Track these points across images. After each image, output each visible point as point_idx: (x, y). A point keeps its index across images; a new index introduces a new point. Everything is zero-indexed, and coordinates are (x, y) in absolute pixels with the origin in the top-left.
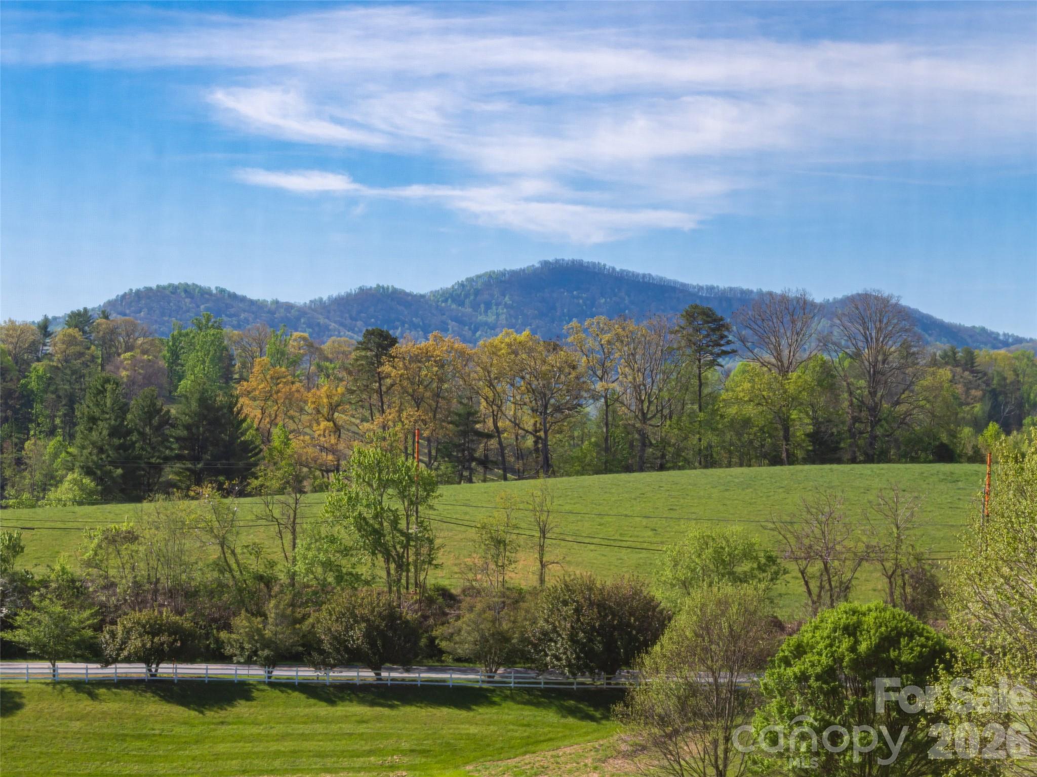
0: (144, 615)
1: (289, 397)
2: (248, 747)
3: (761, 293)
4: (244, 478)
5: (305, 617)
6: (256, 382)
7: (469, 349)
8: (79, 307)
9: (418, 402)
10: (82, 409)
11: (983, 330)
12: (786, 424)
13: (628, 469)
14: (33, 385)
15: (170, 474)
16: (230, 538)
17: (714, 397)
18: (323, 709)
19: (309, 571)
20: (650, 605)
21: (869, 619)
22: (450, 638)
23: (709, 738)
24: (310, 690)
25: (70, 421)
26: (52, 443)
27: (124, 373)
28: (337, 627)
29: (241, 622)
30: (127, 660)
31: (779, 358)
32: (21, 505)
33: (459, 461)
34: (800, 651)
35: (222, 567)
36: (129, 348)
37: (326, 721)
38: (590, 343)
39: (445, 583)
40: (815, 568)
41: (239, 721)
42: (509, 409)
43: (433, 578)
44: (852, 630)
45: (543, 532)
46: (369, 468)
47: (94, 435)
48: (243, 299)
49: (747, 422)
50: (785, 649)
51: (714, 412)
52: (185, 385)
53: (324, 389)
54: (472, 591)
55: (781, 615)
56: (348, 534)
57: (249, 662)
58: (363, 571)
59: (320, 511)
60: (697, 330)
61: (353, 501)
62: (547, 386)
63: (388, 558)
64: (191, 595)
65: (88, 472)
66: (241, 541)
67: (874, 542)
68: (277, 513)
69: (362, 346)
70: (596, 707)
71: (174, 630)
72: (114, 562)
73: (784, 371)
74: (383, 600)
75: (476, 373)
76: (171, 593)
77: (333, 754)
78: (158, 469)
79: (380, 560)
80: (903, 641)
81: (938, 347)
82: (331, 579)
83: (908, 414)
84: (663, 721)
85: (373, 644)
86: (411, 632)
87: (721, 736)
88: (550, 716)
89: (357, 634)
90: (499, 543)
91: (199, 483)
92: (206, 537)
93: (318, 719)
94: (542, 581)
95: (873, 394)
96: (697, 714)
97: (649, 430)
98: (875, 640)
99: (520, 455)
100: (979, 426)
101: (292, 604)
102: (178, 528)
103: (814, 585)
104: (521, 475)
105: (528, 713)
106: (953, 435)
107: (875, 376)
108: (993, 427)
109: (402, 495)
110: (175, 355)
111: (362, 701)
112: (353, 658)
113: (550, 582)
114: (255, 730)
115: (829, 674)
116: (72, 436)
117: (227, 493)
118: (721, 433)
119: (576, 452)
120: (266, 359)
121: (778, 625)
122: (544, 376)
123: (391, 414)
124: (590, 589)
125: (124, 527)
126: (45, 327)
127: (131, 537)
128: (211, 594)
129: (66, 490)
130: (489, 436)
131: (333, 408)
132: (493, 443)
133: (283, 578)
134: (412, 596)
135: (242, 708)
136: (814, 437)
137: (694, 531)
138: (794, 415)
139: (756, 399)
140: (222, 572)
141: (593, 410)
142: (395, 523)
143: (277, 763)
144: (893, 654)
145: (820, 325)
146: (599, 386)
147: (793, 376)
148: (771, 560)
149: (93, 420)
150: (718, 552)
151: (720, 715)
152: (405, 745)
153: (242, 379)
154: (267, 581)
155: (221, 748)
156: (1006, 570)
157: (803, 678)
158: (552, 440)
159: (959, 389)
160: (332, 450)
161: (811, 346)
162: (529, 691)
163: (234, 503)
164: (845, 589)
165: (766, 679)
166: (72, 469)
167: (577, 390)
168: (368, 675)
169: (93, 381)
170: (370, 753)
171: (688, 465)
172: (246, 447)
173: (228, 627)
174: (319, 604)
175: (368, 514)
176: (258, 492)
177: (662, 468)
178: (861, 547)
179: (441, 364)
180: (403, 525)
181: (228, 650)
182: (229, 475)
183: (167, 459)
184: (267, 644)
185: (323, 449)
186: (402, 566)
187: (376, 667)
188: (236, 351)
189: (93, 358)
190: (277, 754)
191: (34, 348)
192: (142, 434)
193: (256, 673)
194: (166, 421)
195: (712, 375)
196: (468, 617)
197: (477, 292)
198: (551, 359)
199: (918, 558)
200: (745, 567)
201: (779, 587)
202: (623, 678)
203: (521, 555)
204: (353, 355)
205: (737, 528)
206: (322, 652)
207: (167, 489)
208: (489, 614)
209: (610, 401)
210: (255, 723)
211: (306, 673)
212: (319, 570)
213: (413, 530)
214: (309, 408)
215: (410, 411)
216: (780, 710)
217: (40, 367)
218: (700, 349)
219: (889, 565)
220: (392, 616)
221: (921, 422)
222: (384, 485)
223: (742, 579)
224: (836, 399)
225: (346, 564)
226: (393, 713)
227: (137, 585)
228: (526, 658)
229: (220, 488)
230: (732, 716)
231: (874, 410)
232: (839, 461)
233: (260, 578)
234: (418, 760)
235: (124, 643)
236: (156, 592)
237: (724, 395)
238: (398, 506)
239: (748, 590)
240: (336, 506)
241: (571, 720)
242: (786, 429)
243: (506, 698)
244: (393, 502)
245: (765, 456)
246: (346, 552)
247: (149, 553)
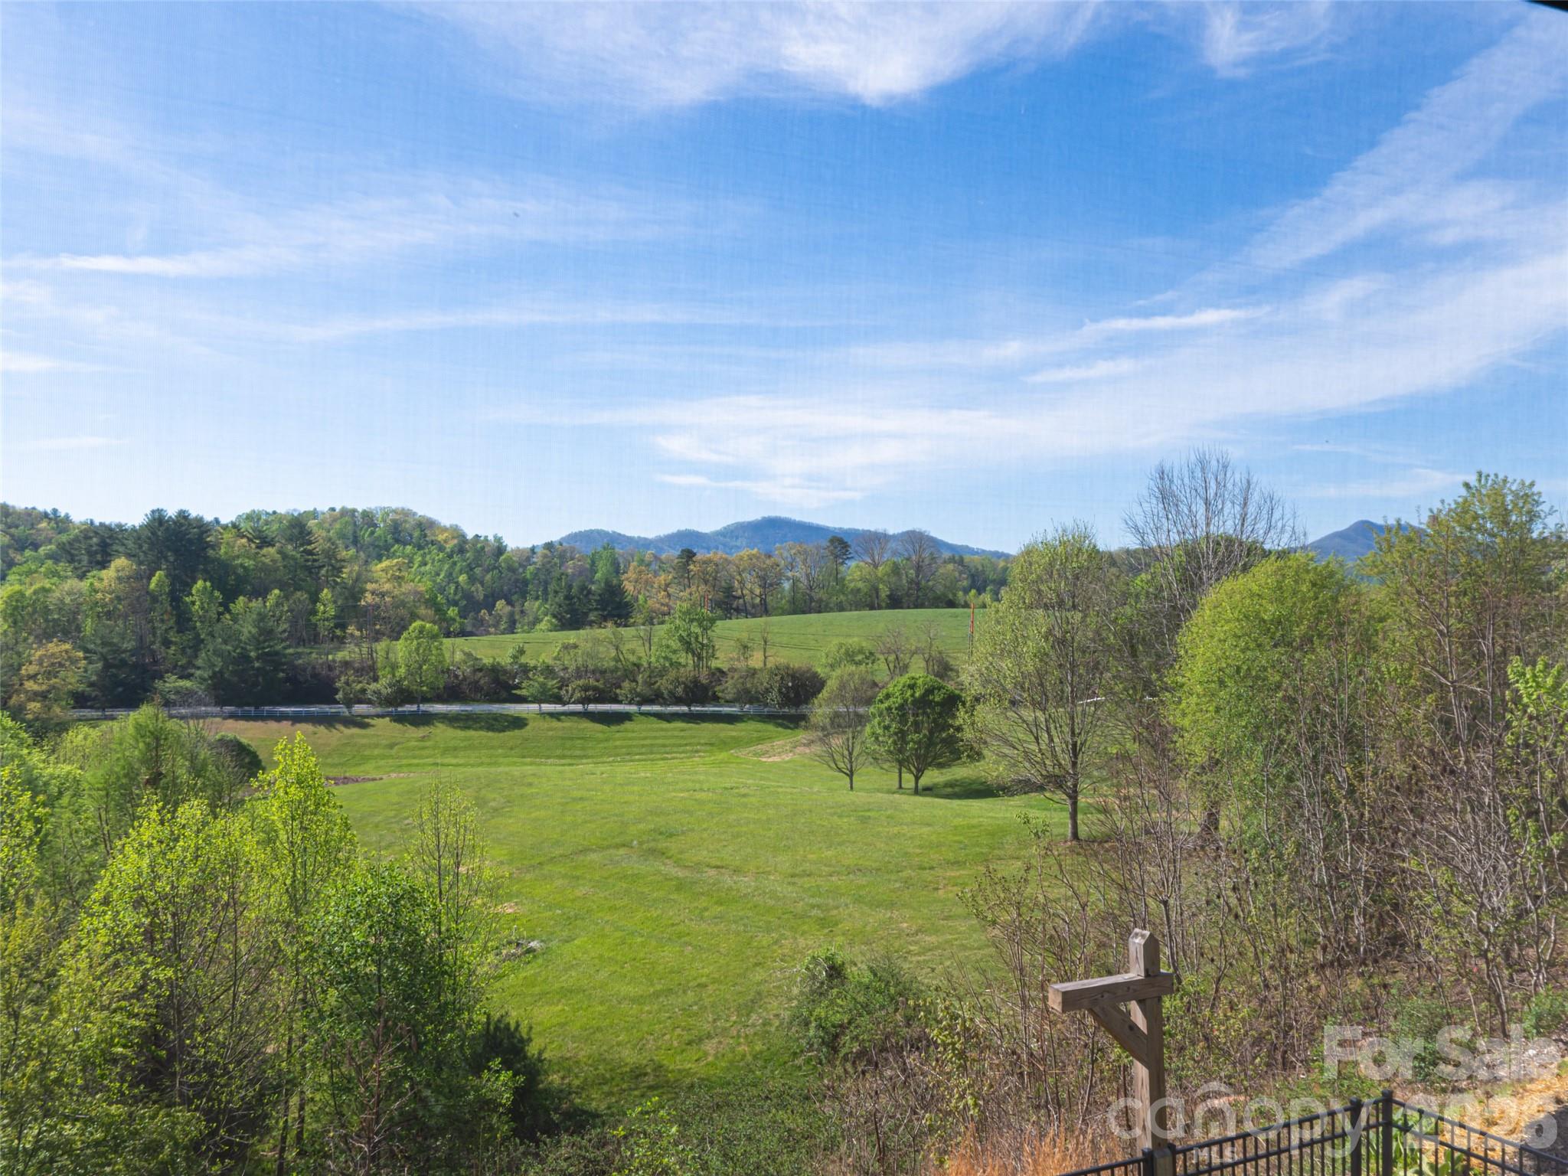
0: (581, 682)
1: (647, 581)
2: (630, 742)
3: (863, 531)
4: (626, 619)
5: (656, 682)
6: (631, 574)
7: (730, 558)
8: (548, 540)
9: (706, 582)
10: (551, 588)
11: (967, 547)
12: (877, 590)
13: (804, 612)
14: (528, 576)
15: (592, 617)
16: (621, 646)
17: (843, 579)
18: (665, 725)
19: (657, 661)
20: (815, 675)
21: (920, 682)
22: (723, 691)
23: (845, 737)
24: (659, 716)
25: (545, 592)
26: (537, 603)
27: (570, 571)
28: (671, 687)
29: (626, 684)
30: (574, 703)
31: (874, 560)
32: (523, 632)
33: (726, 609)
34: (888, 696)
35: (617, 660)
36: (572, 559)
37: (666, 730)
38: (785, 554)
39: (719, 666)
40: (892, 658)
41: (626, 731)
42: (749, 586)
43: (714, 664)
44: (912, 687)
45: (765, 642)
46: (684, 613)
47: (557, 599)
48: (624, 536)
49: (859, 590)
50: (880, 696)
51: (844, 585)
52: (598, 576)
53: (662, 578)
54: (733, 670)
55: (877, 680)
56: (675, 644)
57: (630, 703)
58: (683, 661)
59: (662, 633)
60: (836, 548)
61: (677, 628)
62: (766, 574)
63: (694, 654)
64: (603, 672)
65: (554, 616)
66: (625, 648)
67: (919, 645)
68: (642, 634)
69: (680, 557)
70: (791, 722)
71: (595, 689)
72: (567, 657)
73: (876, 566)
74: (692, 674)
75: (732, 569)
76: (593, 672)
77: (669, 745)
78: (586, 614)
79: (690, 655)
80: (936, 692)
81: (946, 555)
82: (667, 665)
83: (934, 585)
84: (823, 729)
85: (687, 694)
86: (705, 688)
87: (850, 736)
88: (770, 727)
89: (680, 690)
90: (745, 647)
91: (605, 621)
92: (610, 646)
93: (662, 730)
94: (765, 664)
95: (917, 576)
96: (839, 726)
97: (813, 594)
98: (923, 691)
99: (754, 606)
100: (966, 591)
101: (650, 677)
102: (597, 641)
103: (892, 666)
104: (754, 616)
105: (760, 726)
106: (955, 595)
107: (919, 568)
108: (973, 592)
109: (700, 625)
110: (593, 563)
111: (683, 721)
112: (679, 701)
113: (769, 665)
114: (634, 735)
115: (901, 707)
116: (547, 600)
117: (618, 625)
118: (847, 595)
119: (779, 605)
120: (635, 563)
121: (875, 684)
122: (764, 569)
123: (694, 588)
124: (788, 668)
125: (571, 641)
126: (533, 550)
127: (575, 646)
128: (612, 672)
129: (543, 625)
130: (739, 598)
131: (667, 585)
132: (741, 601)
133: (645, 665)
134: (705, 672)
135: (628, 725)
136: (889, 597)
137: (836, 641)
138: (881, 586)
139: (863, 579)
140: (617, 662)
141: (787, 585)
142: (697, 638)
143: (644, 750)
144: (931, 697)
145: (892, 545)
146: (790, 574)
147: (880, 568)
148: (871, 654)
149: (556, 592)
150: (847, 651)
151: (850, 726)
152: (702, 741)
153: (624, 572)
154: (638, 666)
155: (618, 743)
156: (990, 658)
157: (889, 709)
158: (769, 599)
159: (957, 574)
160: (667, 605)
161: (886, 556)
162: (760, 715)
163: (622, 630)
164: (905, 668)
165: (872, 710)
166: (546, 615)
167: (780, 575)
168: (685, 709)
169: (556, 574)
170: (686, 745)
171: (831, 610)
172: (628, 605)
173: (620, 687)
174: (662, 676)
175: (684, 634)
176: (633, 625)
177: (819, 612)
178: (913, 648)
179: (717, 565)
180: (700, 639)
181: (620, 698)
182: (620, 617)
183: (591, 610)
184: (638, 695)
185: (662, 604)
186: (700, 658)
187: (689, 705)
188: (621, 560)
189: (556, 564)
190: (643, 746)
191: (528, 559)
192: (579, 598)
193: (633, 708)
194: (590, 592)
195: (842, 568)
196: (730, 682)
197: (732, 531)
198: (768, 562)
199: (940, 653)
200: (860, 657)
201: (876, 667)
202: (804, 709)
203: (755, 653)
204: (676, 561)
205: (856, 639)
206: (664, 698)
207: (591, 624)
208: (741, 680)
209: (795, 582)
210: (633, 732)
211: (656, 708)
212: (662, 660)
213: (705, 642)
214: (656, 586)
215: (702, 587)
216: (879, 724)
217: (531, 568)
218: (836, 557)
219: (926, 656)
220: (696, 682)
221: (940, 589)
222: (692, 621)
223: (859, 663)
224: (900, 579)
225: (674, 657)
226: (697, 726)
227: (578, 668)
228: (758, 700)
229: (616, 623)
230: (856, 727)
231: (918, 584)
232: (902, 608)
233: (635, 665)
234: (708, 748)
235: (572, 695)
236: (586, 671)
237: (848, 578)
238: (698, 630)
239: (863, 667)
240: (669, 631)
241: (780, 729)
242: (877, 593)
243: (749, 719)
244: (695, 629)
245: (867, 606)
246: (675, 652)
247: (583, 654)
